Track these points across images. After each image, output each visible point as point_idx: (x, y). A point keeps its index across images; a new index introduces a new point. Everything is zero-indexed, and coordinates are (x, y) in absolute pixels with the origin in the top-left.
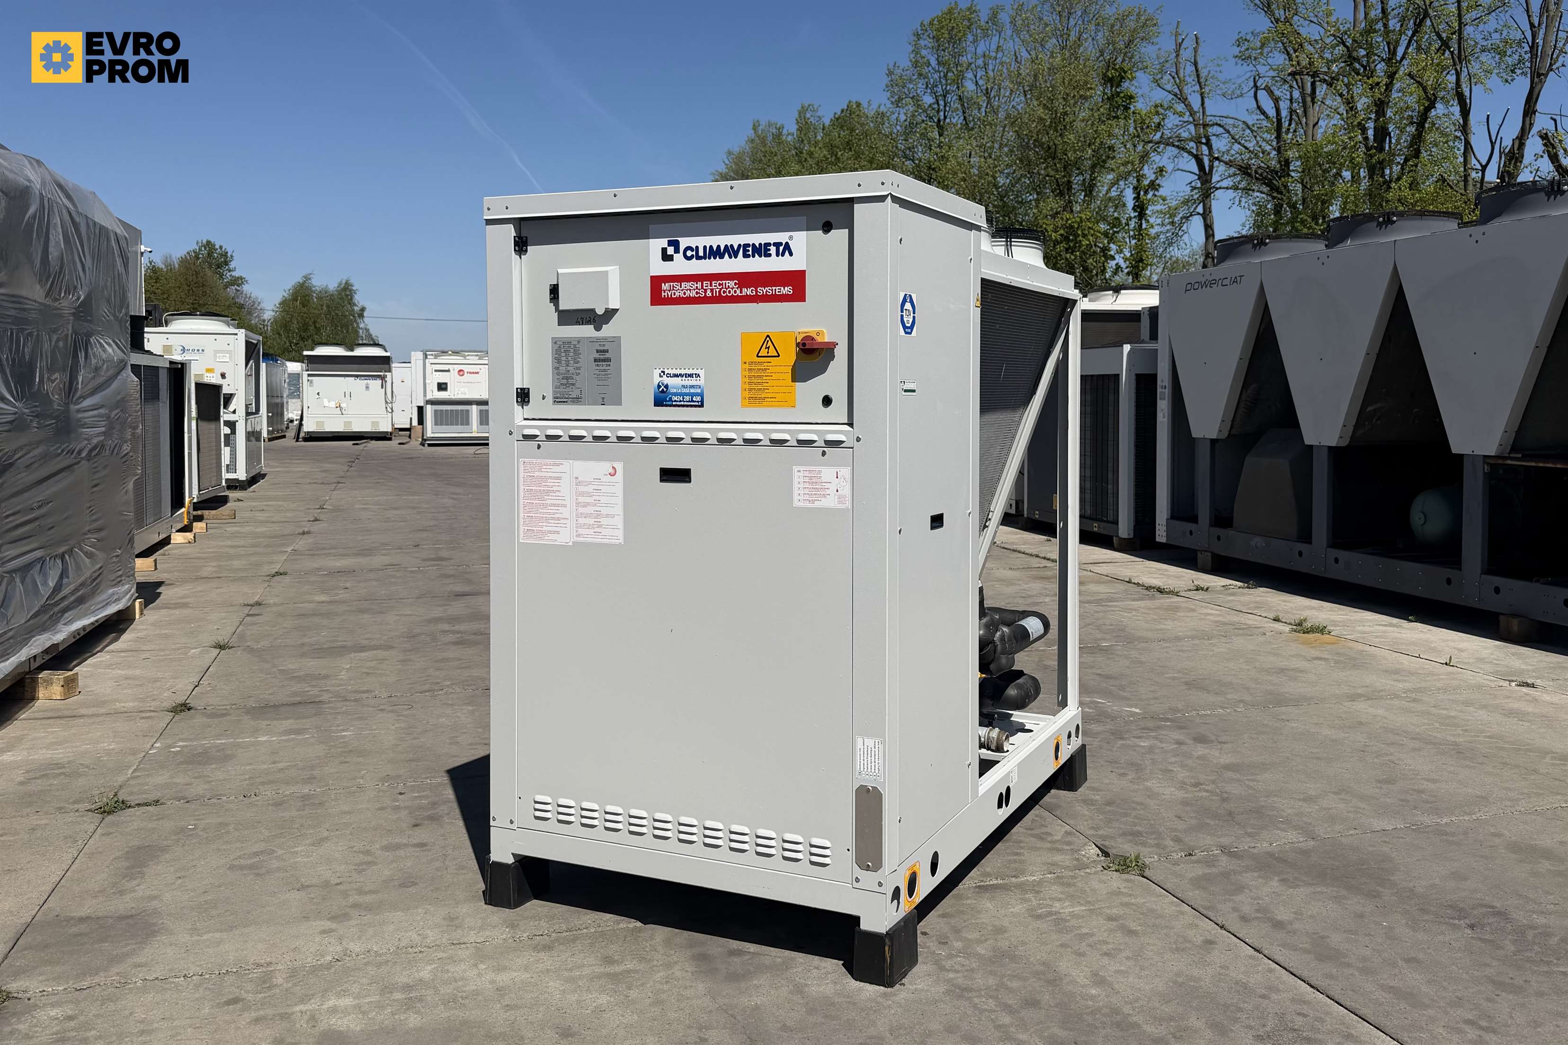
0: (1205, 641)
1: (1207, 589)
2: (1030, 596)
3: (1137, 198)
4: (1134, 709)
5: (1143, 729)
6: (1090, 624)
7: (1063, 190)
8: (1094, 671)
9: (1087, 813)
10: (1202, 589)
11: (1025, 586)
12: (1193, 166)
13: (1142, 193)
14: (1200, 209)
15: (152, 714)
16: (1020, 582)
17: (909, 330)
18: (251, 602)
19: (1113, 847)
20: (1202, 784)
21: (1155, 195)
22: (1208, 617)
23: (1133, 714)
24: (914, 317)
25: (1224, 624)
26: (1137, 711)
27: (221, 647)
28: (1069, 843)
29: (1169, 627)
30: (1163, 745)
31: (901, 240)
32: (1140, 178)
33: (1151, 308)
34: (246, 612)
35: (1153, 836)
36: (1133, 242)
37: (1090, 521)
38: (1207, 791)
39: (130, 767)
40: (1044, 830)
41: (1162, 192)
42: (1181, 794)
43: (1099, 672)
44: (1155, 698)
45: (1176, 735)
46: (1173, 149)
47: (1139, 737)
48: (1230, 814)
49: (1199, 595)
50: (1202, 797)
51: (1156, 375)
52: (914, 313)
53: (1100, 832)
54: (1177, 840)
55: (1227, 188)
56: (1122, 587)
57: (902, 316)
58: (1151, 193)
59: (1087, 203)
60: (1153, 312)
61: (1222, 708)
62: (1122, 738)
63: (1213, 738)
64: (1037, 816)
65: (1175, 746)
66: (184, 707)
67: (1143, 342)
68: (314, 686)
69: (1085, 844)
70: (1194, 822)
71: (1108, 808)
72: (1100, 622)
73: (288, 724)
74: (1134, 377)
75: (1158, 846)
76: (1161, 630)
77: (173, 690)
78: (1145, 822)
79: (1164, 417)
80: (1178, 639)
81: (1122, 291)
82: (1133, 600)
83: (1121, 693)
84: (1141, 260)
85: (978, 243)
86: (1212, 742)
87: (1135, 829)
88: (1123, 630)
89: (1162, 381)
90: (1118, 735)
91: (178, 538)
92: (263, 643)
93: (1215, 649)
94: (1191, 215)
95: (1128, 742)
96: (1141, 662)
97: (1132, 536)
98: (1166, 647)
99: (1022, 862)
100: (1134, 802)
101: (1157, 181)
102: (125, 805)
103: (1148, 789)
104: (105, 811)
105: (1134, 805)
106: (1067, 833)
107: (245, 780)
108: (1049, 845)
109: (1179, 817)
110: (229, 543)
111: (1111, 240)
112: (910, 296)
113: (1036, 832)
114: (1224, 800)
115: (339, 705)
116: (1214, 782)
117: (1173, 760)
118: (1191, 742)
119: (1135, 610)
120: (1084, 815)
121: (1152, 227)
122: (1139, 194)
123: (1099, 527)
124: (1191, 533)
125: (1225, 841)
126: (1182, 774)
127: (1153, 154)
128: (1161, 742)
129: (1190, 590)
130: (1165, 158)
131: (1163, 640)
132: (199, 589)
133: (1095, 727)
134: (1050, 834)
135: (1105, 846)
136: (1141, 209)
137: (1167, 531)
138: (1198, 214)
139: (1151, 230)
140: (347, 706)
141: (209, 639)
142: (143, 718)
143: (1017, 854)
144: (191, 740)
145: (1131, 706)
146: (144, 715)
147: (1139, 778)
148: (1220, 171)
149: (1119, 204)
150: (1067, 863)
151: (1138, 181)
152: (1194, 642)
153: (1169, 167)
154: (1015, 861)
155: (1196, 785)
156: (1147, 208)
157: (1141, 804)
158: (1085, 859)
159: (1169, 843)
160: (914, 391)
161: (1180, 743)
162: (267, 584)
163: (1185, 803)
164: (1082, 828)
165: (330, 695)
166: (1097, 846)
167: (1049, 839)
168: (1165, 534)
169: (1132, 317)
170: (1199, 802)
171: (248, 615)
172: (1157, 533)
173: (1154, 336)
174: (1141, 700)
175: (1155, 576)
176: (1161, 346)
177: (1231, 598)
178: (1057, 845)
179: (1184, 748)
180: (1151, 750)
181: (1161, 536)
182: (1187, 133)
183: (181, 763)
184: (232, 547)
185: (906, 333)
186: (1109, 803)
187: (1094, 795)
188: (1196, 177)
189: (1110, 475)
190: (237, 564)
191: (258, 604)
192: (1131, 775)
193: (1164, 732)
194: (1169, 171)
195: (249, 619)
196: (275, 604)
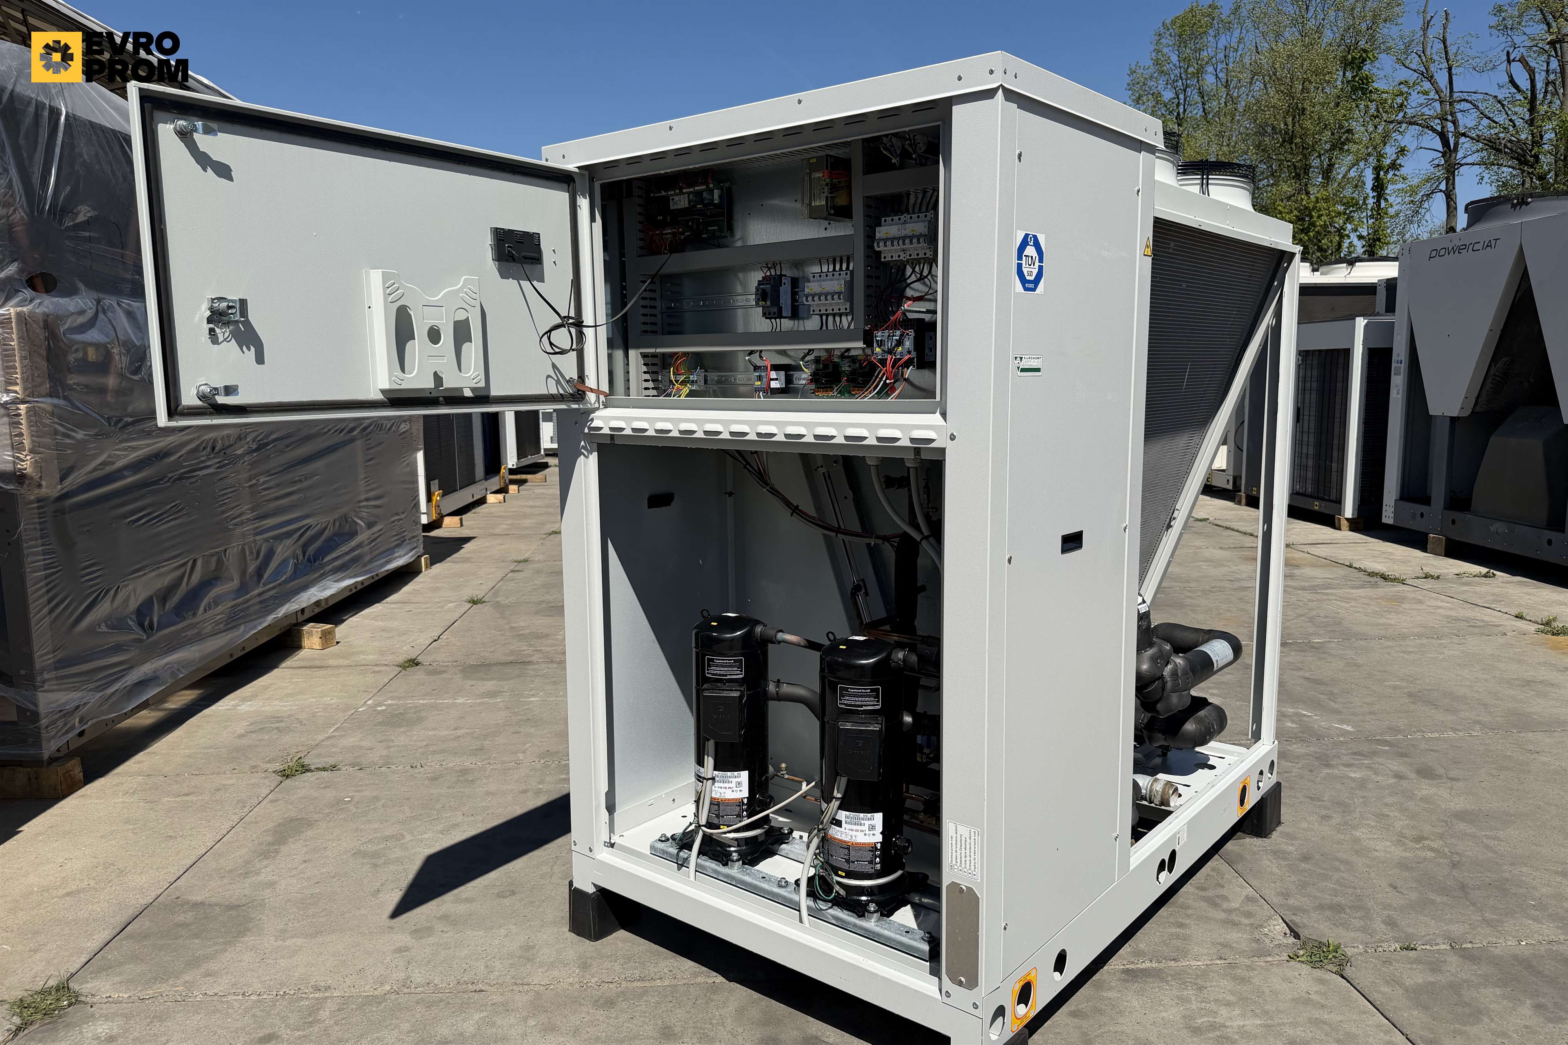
0: (1434, 641)
1: (1438, 577)
2: (1238, 580)
3: (1377, 179)
4: (1345, 727)
5: (1355, 754)
6: (1301, 616)
7: (1301, 173)
8: (1301, 673)
9: (1275, 870)
10: (1432, 577)
11: (1234, 568)
12: (1437, 144)
13: (1382, 173)
14: (1443, 186)
15: (383, 668)
16: (1230, 564)
17: (1030, 285)
18: (519, 559)
19: (1305, 926)
20: (1427, 839)
21: (1394, 175)
22: (1438, 611)
23: (1345, 733)
24: (1041, 268)
25: (1457, 620)
26: (1349, 728)
27: (474, 602)
28: (1249, 915)
29: (1393, 622)
30: (1379, 778)
31: (1020, 155)
32: (1380, 156)
33: (1388, 280)
34: (512, 568)
35: (1359, 914)
36: (1371, 221)
37: (1311, 500)
38: (1432, 849)
39: (334, 724)
40: (1220, 892)
41: (1403, 171)
42: (1398, 852)
43: (1307, 675)
44: (1371, 713)
45: (1395, 765)
46: (1417, 127)
47: (1348, 765)
48: (1463, 887)
49: (1429, 584)
50: (1425, 859)
51: (1392, 349)
52: (1041, 260)
53: (1291, 901)
54: (1391, 923)
55: (1473, 164)
56: (1342, 572)
57: (1020, 266)
58: (1391, 173)
59: (1324, 186)
60: (1391, 285)
61: (1454, 730)
62: (1328, 766)
63: (1442, 771)
64: (1213, 869)
65: (1393, 781)
66: (414, 663)
67: (1378, 314)
68: (531, 645)
69: (1270, 918)
70: (1414, 896)
71: (1303, 865)
72: (1314, 613)
73: (490, 685)
74: (1366, 352)
75: (1364, 930)
76: (1383, 625)
77: (412, 644)
78: (1350, 891)
79: (1398, 394)
80: (1404, 637)
81: (1357, 264)
82: (1353, 588)
83: (1332, 703)
84: (1379, 240)
85: (1150, 173)
86: (1440, 777)
87: (1336, 900)
88: (1339, 623)
89: (1398, 355)
90: (1325, 761)
91: (492, 498)
92: (511, 599)
93: (1445, 651)
94: (1432, 193)
95: (1336, 771)
96: (1358, 666)
97: (1356, 516)
98: (1388, 647)
99: (1185, 938)
100: (1337, 859)
101: (1398, 162)
102: (305, 769)
103: (1356, 841)
104: (286, 774)
105: (1337, 863)
106: (1249, 899)
107: (421, 747)
108: (1222, 916)
109: (1395, 888)
110: (531, 503)
111: (1349, 219)
112: (1035, 237)
113: (1209, 893)
114: (1454, 865)
115: (543, 666)
116: (1441, 836)
117: (1389, 800)
118: (1413, 775)
119: (1355, 599)
120: (1271, 873)
121: (1392, 206)
122: (1378, 174)
123: (1320, 506)
124: (1422, 515)
125: (1457, 929)
126: (1400, 823)
127: (1394, 134)
128: (1376, 773)
129: (1418, 578)
130: (1409, 137)
131: (1385, 637)
132: (487, 544)
133: (1297, 748)
134: (1225, 898)
135: (1295, 924)
136: (1379, 187)
137: (1395, 513)
138: (1441, 191)
139: (1390, 210)
140: (548, 668)
141: (470, 592)
142: (374, 672)
143: (1181, 925)
144: (399, 698)
145: (1342, 722)
146: (376, 669)
147: (1346, 823)
148: (1466, 149)
149: (1359, 185)
150: (1244, 946)
151: (1378, 161)
152: (1421, 642)
153: (1411, 147)
154: (1178, 937)
155: (1419, 839)
156: (1387, 188)
157: (1346, 862)
158: (1267, 941)
159: (1378, 925)
160: (1038, 370)
161: (1399, 776)
162: (542, 541)
163: (1403, 865)
164: (1267, 893)
165: (541, 656)
166: (1285, 922)
167: (1225, 905)
168: (1392, 515)
169: (1367, 290)
170: (1422, 866)
171: (512, 571)
172: (1384, 514)
173: (1390, 308)
174: (1354, 714)
175: (1379, 560)
176: (1399, 320)
177: (1465, 588)
178: (1234, 917)
179: (1404, 783)
180: (1362, 784)
181: (1388, 517)
182: (1432, 111)
183: (380, 724)
184: (531, 507)
185: (1026, 289)
186: (1306, 858)
187: (1287, 844)
188: (1440, 155)
189: (1335, 454)
190: (527, 522)
191: (526, 561)
192: (1337, 819)
193: (1380, 760)
194: (1411, 150)
195: (510, 575)
196: (539, 561)
